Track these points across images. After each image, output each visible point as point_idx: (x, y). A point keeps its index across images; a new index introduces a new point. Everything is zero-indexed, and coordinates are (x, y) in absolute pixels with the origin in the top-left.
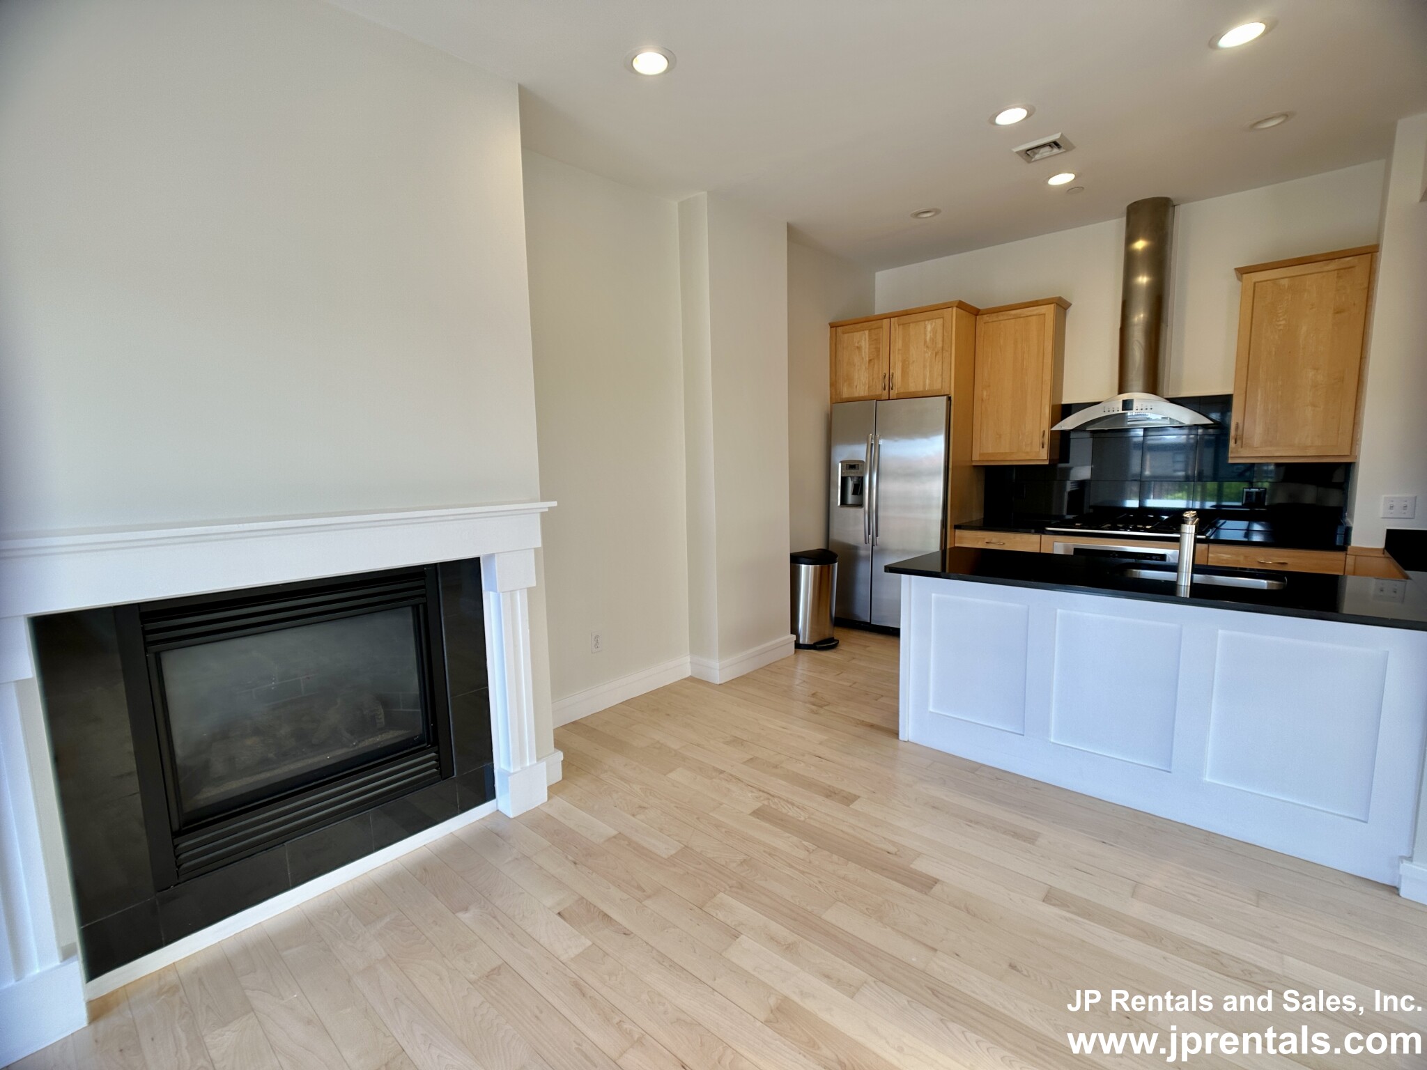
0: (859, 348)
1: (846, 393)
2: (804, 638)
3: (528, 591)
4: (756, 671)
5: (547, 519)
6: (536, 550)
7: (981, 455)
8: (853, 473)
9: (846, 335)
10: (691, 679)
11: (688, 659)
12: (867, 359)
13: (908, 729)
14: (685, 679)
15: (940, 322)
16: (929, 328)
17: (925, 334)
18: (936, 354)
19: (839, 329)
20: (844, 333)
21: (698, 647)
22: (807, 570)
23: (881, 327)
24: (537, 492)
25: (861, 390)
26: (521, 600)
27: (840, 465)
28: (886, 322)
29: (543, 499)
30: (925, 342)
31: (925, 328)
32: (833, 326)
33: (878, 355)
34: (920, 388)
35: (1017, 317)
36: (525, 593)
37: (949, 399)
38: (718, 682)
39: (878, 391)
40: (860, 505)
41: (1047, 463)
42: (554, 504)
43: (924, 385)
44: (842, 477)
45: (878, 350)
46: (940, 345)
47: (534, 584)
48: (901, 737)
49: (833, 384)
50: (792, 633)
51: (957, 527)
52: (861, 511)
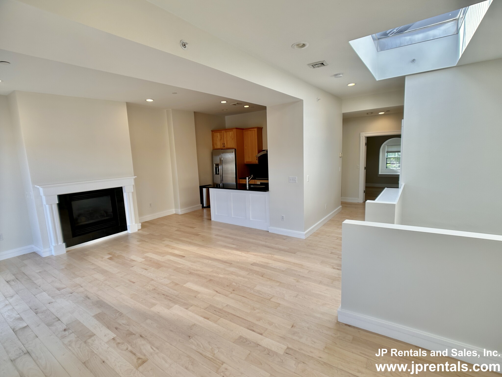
0: (218, 137)
1: (216, 147)
2: (205, 205)
3: (132, 193)
4: (191, 212)
5: (135, 179)
6: (133, 185)
7: (246, 162)
8: (217, 166)
9: (215, 133)
10: (175, 214)
11: (174, 210)
12: (219, 139)
13: (213, 219)
14: (174, 214)
15: (232, 132)
16: (231, 133)
17: (230, 134)
18: (232, 139)
19: (213, 132)
20: (214, 133)
21: (176, 207)
22: (205, 189)
23: (222, 132)
24: (133, 175)
25: (219, 147)
26: (131, 194)
27: (215, 165)
28: (222, 131)
29: (135, 176)
30: (230, 136)
31: (230, 133)
32: (212, 131)
33: (221, 139)
34: (230, 147)
35: (250, 131)
36: (131, 193)
37: (235, 149)
38: (180, 214)
39: (222, 147)
40: (219, 174)
41: (258, 163)
42: (136, 177)
43: (231, 146)
44: (215, 168)
45: (221, 137)
46: (233, 137)
47: (133, 191)
48: (212, 220)
49: (213, 145)
50: (201, 204)
51: (240, 179)
52: (219, 175)
